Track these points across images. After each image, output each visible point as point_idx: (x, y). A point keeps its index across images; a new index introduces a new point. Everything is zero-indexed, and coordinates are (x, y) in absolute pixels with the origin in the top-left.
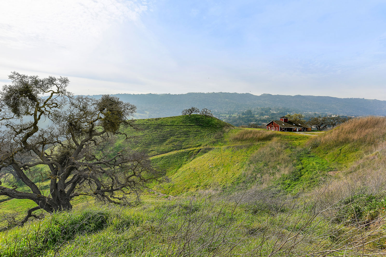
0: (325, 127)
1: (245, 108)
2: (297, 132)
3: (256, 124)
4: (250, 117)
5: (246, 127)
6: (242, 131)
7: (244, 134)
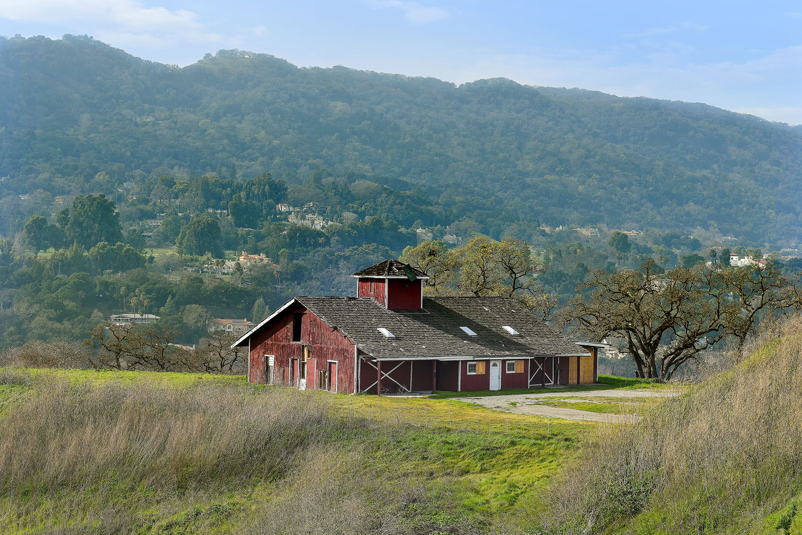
0: (692, 345)
1: (59, 181)
2: (495, 393)
3: (156, 334)
4: (106, 261)
5: (68, 360)
6: (30, 398)
7: (51, 430)
